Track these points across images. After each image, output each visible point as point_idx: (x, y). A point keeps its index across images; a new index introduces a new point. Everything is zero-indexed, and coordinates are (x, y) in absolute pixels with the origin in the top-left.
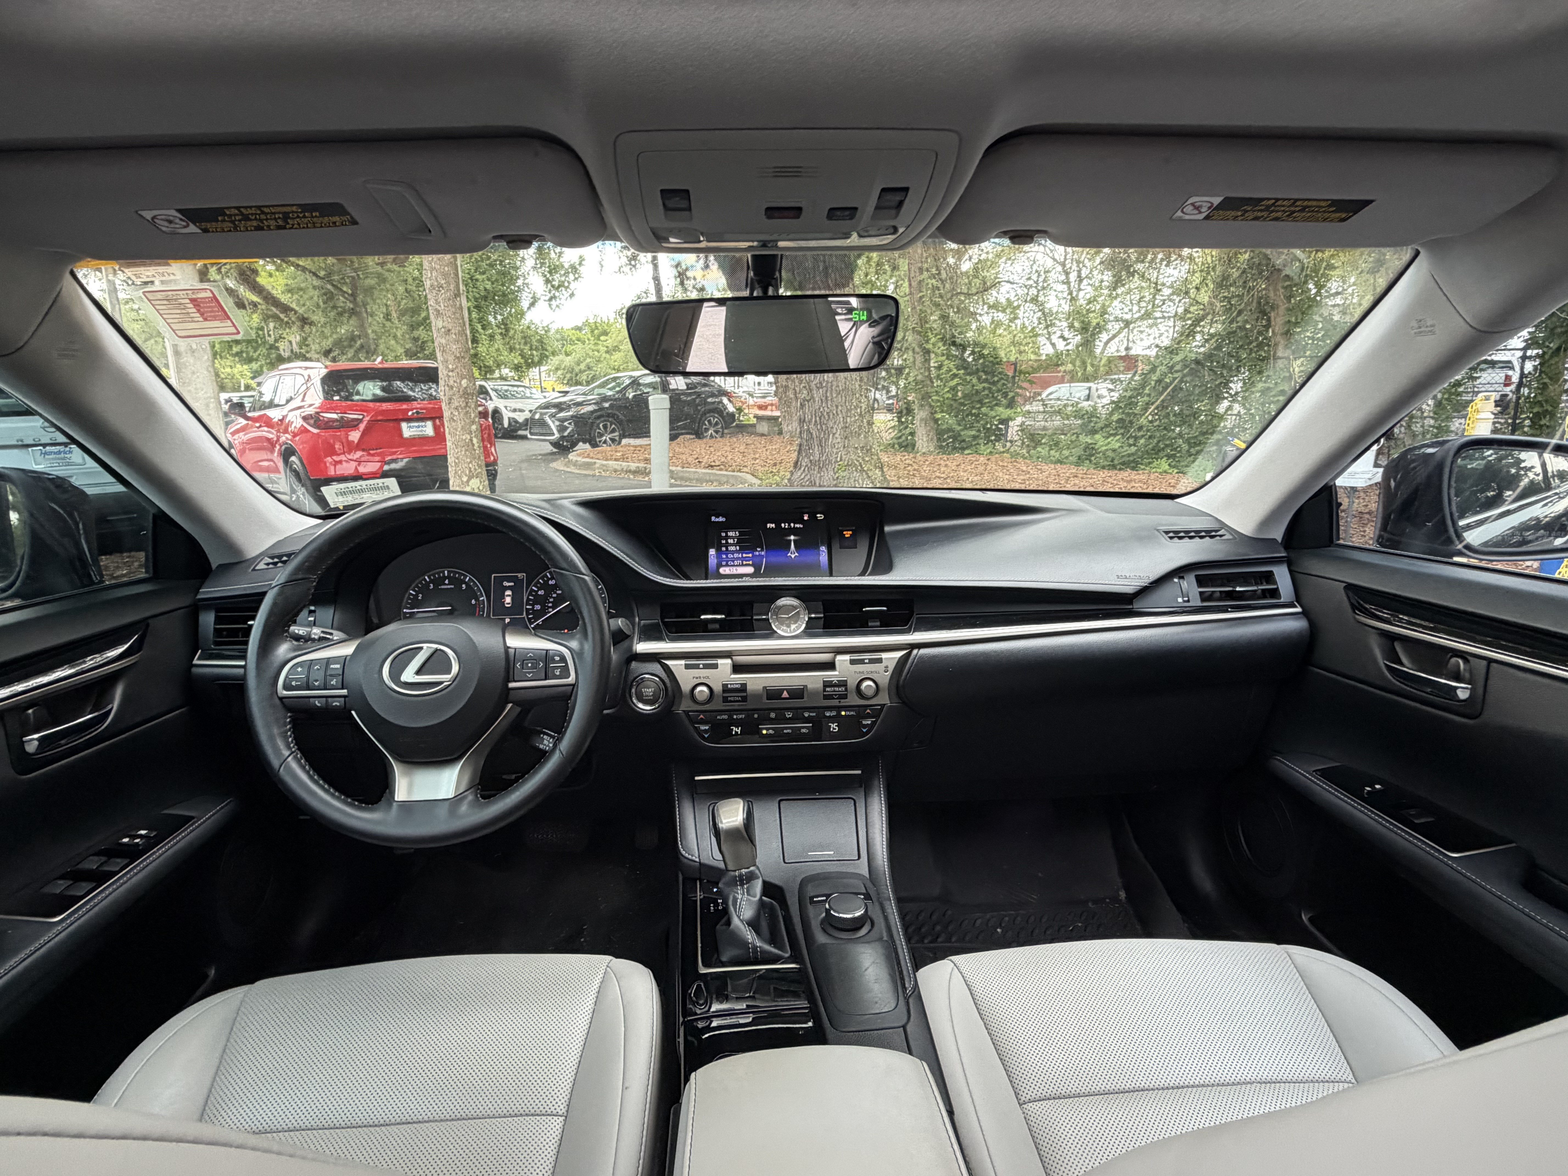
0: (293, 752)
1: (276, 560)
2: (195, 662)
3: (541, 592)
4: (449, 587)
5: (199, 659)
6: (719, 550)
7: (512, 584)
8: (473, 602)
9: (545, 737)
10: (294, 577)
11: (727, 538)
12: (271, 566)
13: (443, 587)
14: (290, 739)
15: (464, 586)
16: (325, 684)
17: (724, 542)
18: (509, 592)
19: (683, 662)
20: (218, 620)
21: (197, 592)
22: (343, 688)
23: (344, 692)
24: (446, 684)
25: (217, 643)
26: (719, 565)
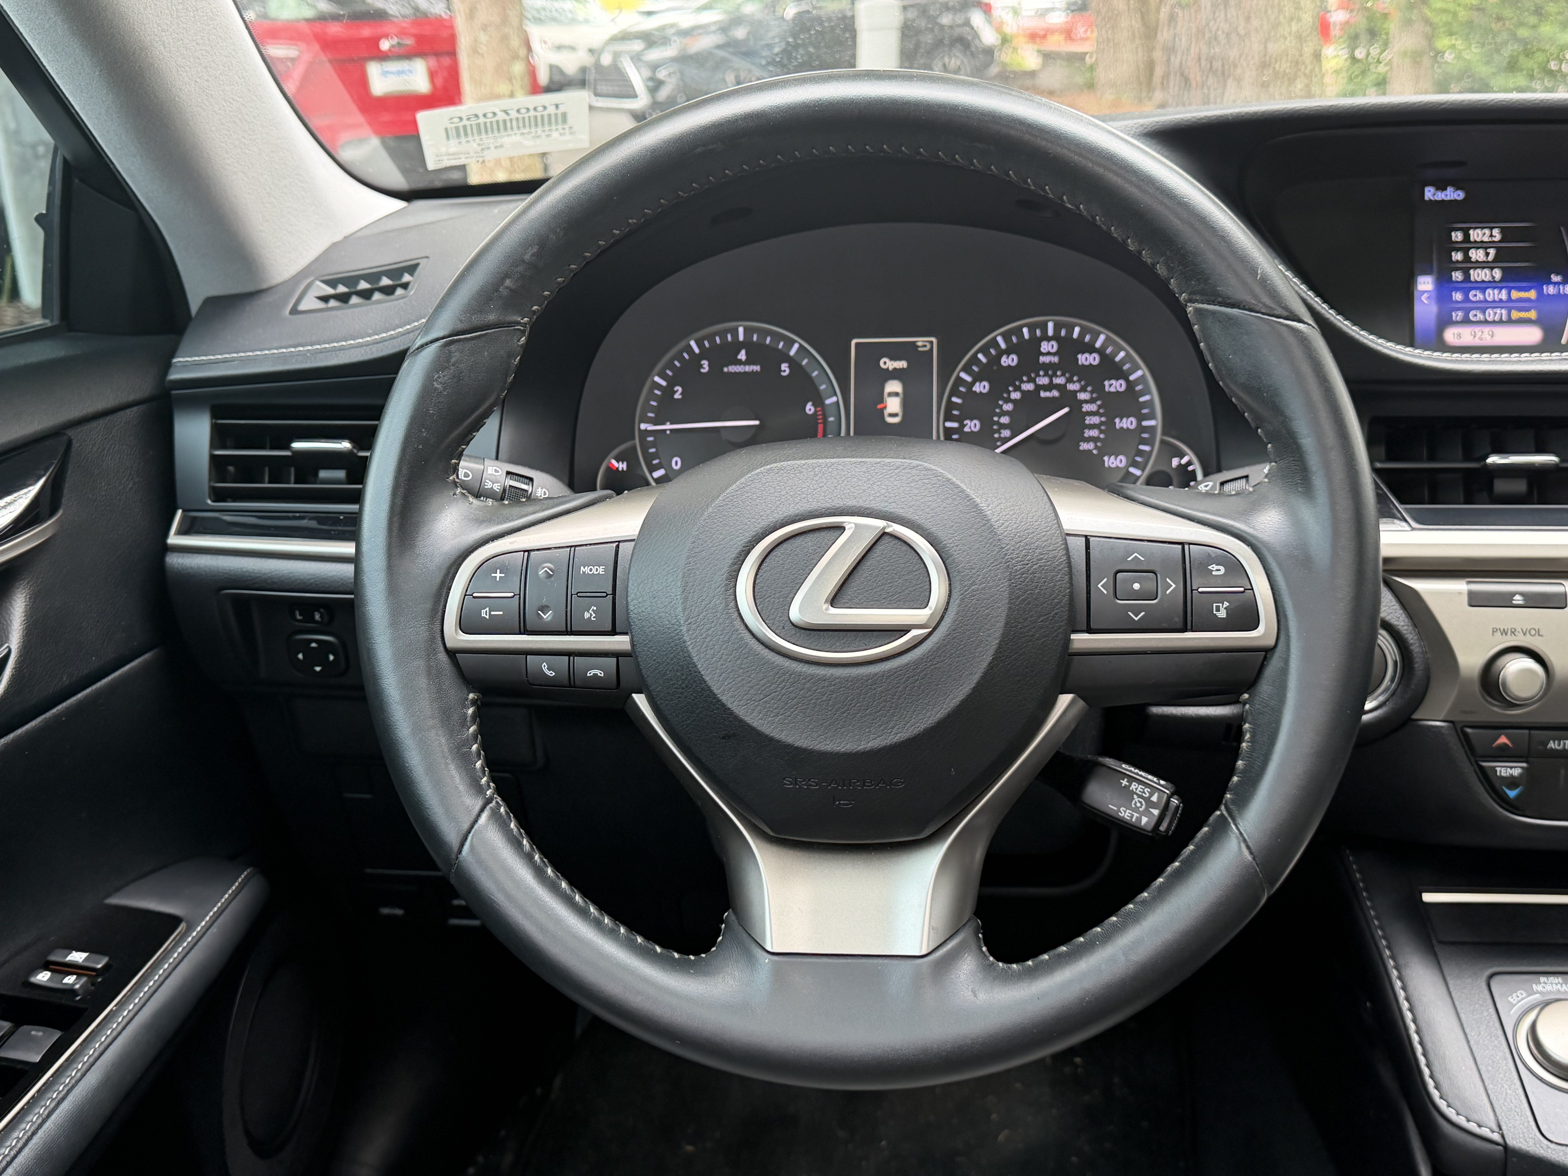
0: (489, 801)
1: (342, 289)
2: (173, 539)
3: (981, 387)
4: (748, 368)
5: (181, 532)
6: (1444, 282)
7: (902, 364)
8: (810, 408)
9: (1134, 786)
10: (477, 320)
11: (1467, 245)
12: (333, 303)
13: (733, 369)
14: (479, 764)
15: (784, 367)
16: (568, 615)
17: (1458, 256)
18: (893, 386)
19: (1460, 586)
20: (220, 436)
21: (167, 366)
22: (613, 632)
23: (621, 642)
24: (914, 633)
25: (219, 495)
26: (1444, 322)
